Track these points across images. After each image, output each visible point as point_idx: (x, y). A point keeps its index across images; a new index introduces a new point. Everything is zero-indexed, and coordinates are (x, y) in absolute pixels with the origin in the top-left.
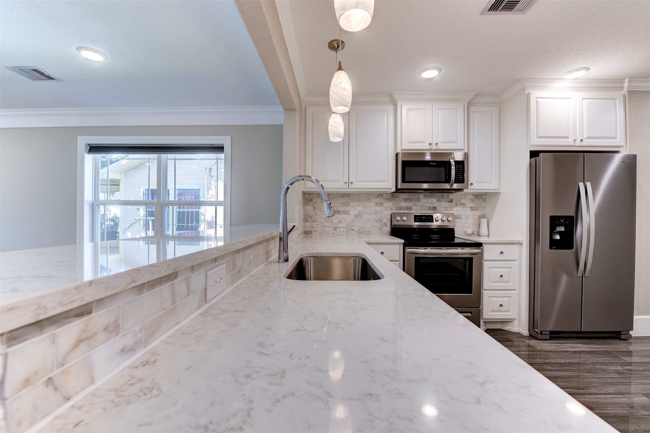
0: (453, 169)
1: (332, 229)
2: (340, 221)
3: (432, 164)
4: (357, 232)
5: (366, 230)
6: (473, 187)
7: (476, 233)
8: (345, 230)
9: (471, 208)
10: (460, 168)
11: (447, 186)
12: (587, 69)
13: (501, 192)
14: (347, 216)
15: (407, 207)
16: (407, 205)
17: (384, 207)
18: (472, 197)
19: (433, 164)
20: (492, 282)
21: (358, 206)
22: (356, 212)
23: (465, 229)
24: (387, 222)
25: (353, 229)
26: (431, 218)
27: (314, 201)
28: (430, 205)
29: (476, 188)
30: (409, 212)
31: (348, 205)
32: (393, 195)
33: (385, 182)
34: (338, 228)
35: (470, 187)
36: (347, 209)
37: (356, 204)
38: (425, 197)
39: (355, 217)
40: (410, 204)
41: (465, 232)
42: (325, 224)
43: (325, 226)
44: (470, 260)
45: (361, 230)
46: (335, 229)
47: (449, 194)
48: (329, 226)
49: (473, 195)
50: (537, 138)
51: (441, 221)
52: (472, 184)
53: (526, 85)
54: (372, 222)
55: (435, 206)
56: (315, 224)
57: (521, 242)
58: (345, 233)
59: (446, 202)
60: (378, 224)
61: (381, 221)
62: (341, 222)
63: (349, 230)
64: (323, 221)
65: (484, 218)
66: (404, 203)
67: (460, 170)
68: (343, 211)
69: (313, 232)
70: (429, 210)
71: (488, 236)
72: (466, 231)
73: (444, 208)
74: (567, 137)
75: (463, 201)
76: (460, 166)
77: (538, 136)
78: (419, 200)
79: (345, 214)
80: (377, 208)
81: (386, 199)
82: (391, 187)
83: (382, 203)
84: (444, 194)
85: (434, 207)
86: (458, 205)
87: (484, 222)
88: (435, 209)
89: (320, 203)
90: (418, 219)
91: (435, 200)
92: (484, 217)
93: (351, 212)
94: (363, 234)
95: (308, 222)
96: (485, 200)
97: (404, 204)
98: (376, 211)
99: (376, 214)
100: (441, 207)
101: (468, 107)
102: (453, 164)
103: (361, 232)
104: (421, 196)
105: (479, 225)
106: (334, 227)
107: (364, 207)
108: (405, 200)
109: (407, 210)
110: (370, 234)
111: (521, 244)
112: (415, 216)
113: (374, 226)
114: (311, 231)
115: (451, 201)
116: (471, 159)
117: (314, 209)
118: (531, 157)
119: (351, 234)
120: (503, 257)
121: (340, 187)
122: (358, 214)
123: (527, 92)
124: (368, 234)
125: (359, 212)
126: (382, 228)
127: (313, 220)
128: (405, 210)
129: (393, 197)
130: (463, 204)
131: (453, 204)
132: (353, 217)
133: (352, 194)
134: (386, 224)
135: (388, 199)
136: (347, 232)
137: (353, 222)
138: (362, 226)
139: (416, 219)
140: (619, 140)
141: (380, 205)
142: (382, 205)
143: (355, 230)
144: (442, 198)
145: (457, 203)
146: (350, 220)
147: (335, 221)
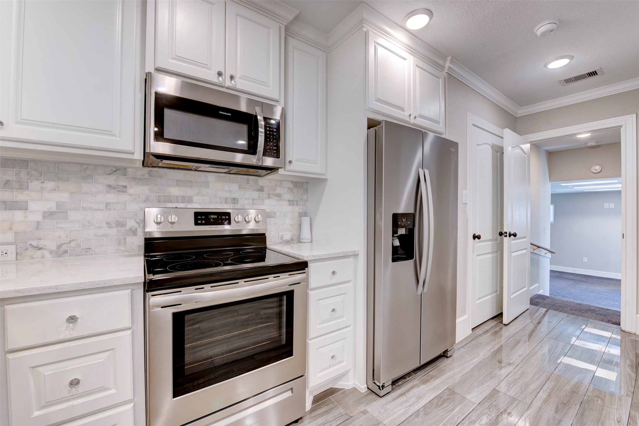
0: (261, 132)
3: (223, 113)
4: (51, 253)
5: (79, 245)
6: (291, 166)
7: (295, 238)
8: (12, 249)
9: (289, 201)
10: (273, 131)
11: (252, 160)
12: (431, 16)
13: (327, 179)
14: (18, 215)
15: (184, 197)
16: (183, 194)
17: (130, 195)
18: (291, 186)
19: (225, 113)
20: (321, 324)
21: (55, 190)
22: (52, 206)
23: (281, 234)
24: (136, 225)
25: (40, 246)
26: (227, 217)
28: (227, 195)
29: (297, 169)
30: (186, 206)
31: (22, 187)
32: (151, 171)
33: (114, 135)
35: (288, 167)
36: (21, 196)
37: (50, 185)
39: (44, 217)
40: (189, 192)
41: (282, 238)
44: (290, 295)
45: (64, 248)
47: (258, 178)
49: (292, 182)
50: (376, 101)
51: (245, 222)
52: (290, 162)
53: (363, 17)
54: (98, 228)
55: (235, 196)
57: (357, 253)
58: (12, 257)
59: (253, 191)
60: (113, 232)
61: (120, 224)
63: (27, 249)
65: (305, 216)
66: (177, 189)
67: (273, 135)
70: (224, 203)
71: (312, 241)
72: (282, 236)
73: (251, 201)
74: (402, 109)
75: (279, 191)
76: (273, 128)
77: (376, 98)
78: (206, 185)
79: (10, 209)
80: (112, 197)
81: (135, 179)
82: (130, 148)
83: (125, 187)
85: (234, 199)
86: (271, 196)
87: (306, 221)
88: (235, 202)
90: (201, 219)
91: (235, 187)
92: (305, 214)
93: (32, 206)
94: (70, 255)
96: (306, 191)
97: (175, 191)
98: (107, 204)
99: (109, 210)
100: (246, 199)
101: (285, 37)
102: (261, 121)
103: (66, 252)
105: (300, 226)
107: (72, 193)
108: (179, 183)
109: (182, 202)
110: (92, 254)
111: (356, 255)
112: (197, 214)
113: (103, 236)
115: (261, 189)
116: (289, 122)
118: (369, 128)
119: (33, 258)
120: (336, 279)
122: (54, 209)
123: (365, 29)
124: (86, 255)
125: (59, 205)
126: (125, 239)
128: (177, 202)
129: (151, 176)
130: (279, 196)
131: (264, 194)
132: (38, 217)
133: (34, 161)
134: (134, 230)
135: (140, 179)
136: (17, 254)
137: (37, 229)
138: (67, 237)
139: (200, 219)
140: (441, 126)
141: (120, 191)
142: (123, 192)
143: (46, 249)
144: (248, 184)
145: (269, 194)
146: (29, 223)
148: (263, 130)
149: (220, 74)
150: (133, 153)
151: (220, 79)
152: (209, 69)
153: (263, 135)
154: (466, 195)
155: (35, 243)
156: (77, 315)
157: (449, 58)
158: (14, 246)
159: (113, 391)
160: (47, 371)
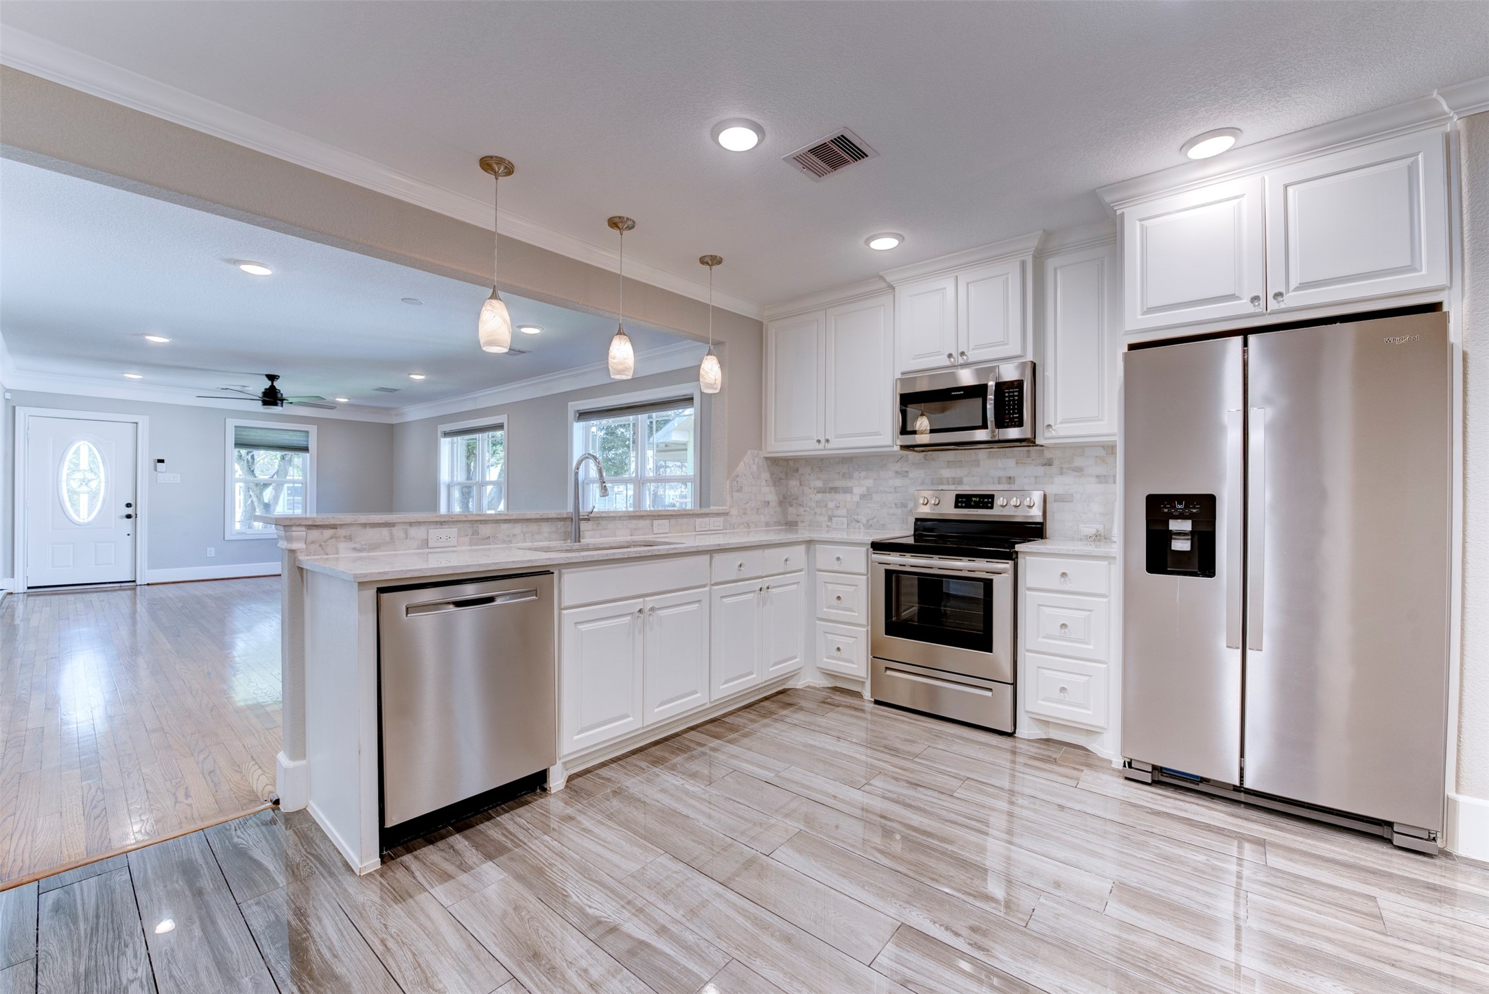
0: (991, 399)
1: (826, 518)
2: (838, 505)
3: (955, 393)
4: (864, 526)
5: (878, 521)
6: (1052, 433)
8: (845, 520)
10: (1013, 396)
14: (848, 496)
16: (954, 475)
19: (957, 393)
20: (1043, 637)
21: (866, 478)
22: (863, 490)
24: (911, 506)
25: (858, 520)
26: (990, 500)
27: (801, 471)
28: (1002, 474)
29: (1061, 434)
31: (851, 477)
32: (926, 455)
34: (835, 517)
36: (849, 484)
37: (863, 474)
38: (991, 456)
39: (860, 498)
40: (958, 473)
42: (817, 510)
43: (815, 513)
45: (870, 522)
46: (830, 519)
48: (821, 514)
49: (1103, 447)
50: (1144, 313)
51: (1012, 507)
52: (1049, 426)
53: (1109, 198)
54: (890, 508)
55: (1011, 475)
56: (802, 509)
58: (845, 526)
59: (1036, 466)
60: (899, 511)
61: (904, 505)
62: (839, 507)
63: (852, 522)
64: (813, 505)
67: (1014, 400)
68: (843, 488)
69: (800, 524)
70: (999, 484)
73: (1034, 479)
74: (1232, 297)
76: (1013, 392)
77: (1145, 309)
78: (977, 463)
79: (845, 493)
80: (898, 482)
81: (914, 464)
82: (890, 443)
83: (907, 472)
85: (1010, 478)
86: (1064, 471)
88: (1012, 481)
89: (810, 475)
90: (962, 502)
91: (1010, 463)
93: (855, 490)
95: (792, 506)
97: (946, 473)
98: (895, 488)
99: (897, 492)
100: (1025, 477)
102: (990, 389)
103: (871, 526)
104: (982, 454)
106: (828, 516)
107: (873, 479)
108: (950, 464)
109: (953, 484)
112: (958, 496)
113: (892, 515)
114: (797, 522)
115: (1049, 463)
117: (801, 485)
121: (812, 448)
122: (865, 493)
125: (868, 489)
127: (800, 503)
128: (948, 484)
129: (926, 460)
130: (1079, 470)
131: (1054, 469)
132: (857, 498)
136: (848, 524)
137: (857, 507)
138: (872, 514)
139: (960, 502)
143: (861, 522)
144: (1028, 457)
145: (1062, 468)
146: (853, 503)
147: (831, 505)
148: (993, 397)
149: (950, 356)
150: (893, 446)
151: (952, 360)
155: (856, 518)
156: (841, 557)
157: (1435, 94)
159: (857, 614)
160: (830, 586)
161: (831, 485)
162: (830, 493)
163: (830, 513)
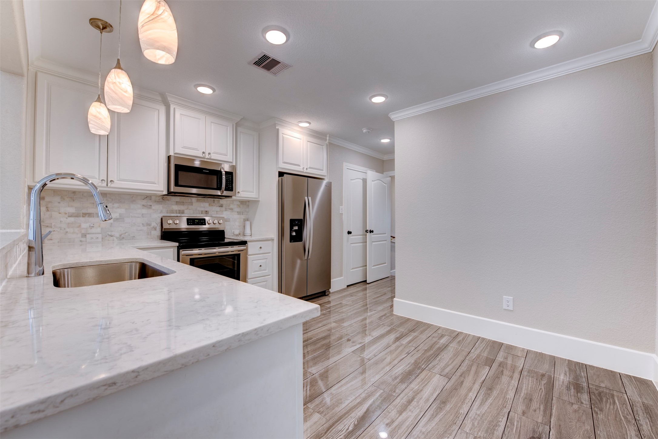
0: (224, 178)
1: (80, 235)
2: (92, 225)
4: (117, 238)
5: (129, 235)
6: (239, 195)
7: (242, 233)
8: (100, 236)
9: (238, 212)
10: (229, 178)
11: (219, 193)
12: (310, 123)
13: (259, 201)
16: (179, 209)
17: (153, 210)
18: (239, 203)
19: (206, 171)
20: (254, 272)
21: (119, 207)
22: (117, 215)
23: (233, 231)
24: (156, 225)
25: (112, 235)
26: (204, 221)
28: (203, 209)
29: (242, 196)
30: (181, 215)
32: (163, 197)
33: (156, 184)
34: (89, 234)
35: (237, 195)
38: (198, 201)
39: (114, 221)
40: (182, 208)
41: (233, 233)
42: (68, 230)
43: (67, 232)
44: (238, 256)
45: (122, 236)
46: (84, 235)
47: (219, 199)
48: (73, 233)
49: (239, 201)
50: (283, 163)
51: (213, 224)
52: (238, 192)
53: (276, 122)
54: (138, 226)
57: (273, 239)
58: (100, 240)
59: (217, 207)
60: (145, 228)
61: (149, 225)
63: (106, 236)
65: (248, 221)
66: (176, 206)
67: (229, 180)
70: (202, 214)
71: (251, 235)
72: (234, 232)
73: (215, 212)
74: (299, 165)
75: (232, 206)
76: (229, 176)
78: (191, 204)
80: (144, 211)
81: (156, 201)
82: (162, 189)
83: (151, 206)
84: (215, 199)
85: (206, 211)
86: (227, 209)
87: (248, 224)
88: (207, 213)
90: (190, 222)
91: (207, 205)
92: (248, 220)
94: (126, 240)
96: (248, 206)
97: (176, 207)
98: (142, 214)
99: (143, 217)
100: (213, 211)
101: (236, 127)
102: (224, 173)
103: (123, 238)
104: (194, 200)
105: (244, 227)
106: (82, 234)
107: (126, 209)
108: (177, 203)
109: (179, 213)
110: (135, 240)
111: (273, 240)
112: (188, 219)
113: (140, 230)
115: (221, 206)
116: (238, 171)
118: (279, 176)
119: (109, 241)
120: (262, 251)
122: (118, 217)
123: (277, 128)
124: (133, 240)
125: (120, 215)
126: (151, 232)
127: (47, 225)
128: (176, 213)
129: (163, 200)
130: (232, 209)
131: (223, 209)
133: (109, 194)
134: (155, 228)
135: (158, 202)
136: (102, 238)
137: (111, 227)
138: (124, 231)
140: (324, 172)
141: (148, 208)
142: (150, 208)
143: (114, 236)
144: (214, 203)
146: (107, 224)
147: (84, 226)
148: (225, 177)
149: (203, 153)
150: (162, 191)
151: (204, 155)
152: (198, 151)
153: (225, 179)
154: (342, 209)
155: (110, 233)
157: (328, 135)
158: (101, 235)
161: (84, 211)
162: (83, 217)
163: (83, 232)
